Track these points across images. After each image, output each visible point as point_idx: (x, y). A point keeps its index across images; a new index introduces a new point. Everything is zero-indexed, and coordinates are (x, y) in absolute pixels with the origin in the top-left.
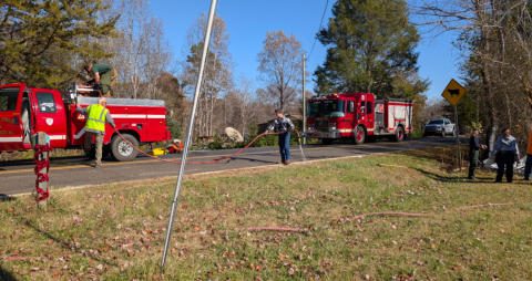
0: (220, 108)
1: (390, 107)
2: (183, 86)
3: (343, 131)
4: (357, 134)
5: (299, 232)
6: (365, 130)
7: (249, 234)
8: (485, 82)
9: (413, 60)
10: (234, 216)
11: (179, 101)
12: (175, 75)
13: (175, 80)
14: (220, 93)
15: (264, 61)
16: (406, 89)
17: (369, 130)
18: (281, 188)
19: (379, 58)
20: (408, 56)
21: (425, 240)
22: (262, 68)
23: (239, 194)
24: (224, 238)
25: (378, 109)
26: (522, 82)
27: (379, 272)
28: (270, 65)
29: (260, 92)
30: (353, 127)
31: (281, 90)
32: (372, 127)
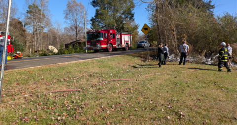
0: (46, 36)
1: (123, 36)
2: (25, 25)
3: (103, 46)
4: (109, 47)
5: (76, 91)
6: (112, 45)
7: (51, 94)
8: (158, 25)
9: (132, 16)
10: (44, 87)
11: (23, 33)
12: (20, 20)
13: (20, 23)
14: (45, 29)
15: (67, 14)
16: (130, 28)
17: (114, 46)
18: (70, 72)
19: (118, 14)
20: (130, 14)
21: (129, 89)
22: (66, 17)
23: (49, 76)
24: (38, 97)
25: (118, 36)
26: (170, 25)
27: (108, 104)
28: (70, 16)
29: (66, 29)
30: (107, 45)
31: (76, 28)
32: (115, 44)
